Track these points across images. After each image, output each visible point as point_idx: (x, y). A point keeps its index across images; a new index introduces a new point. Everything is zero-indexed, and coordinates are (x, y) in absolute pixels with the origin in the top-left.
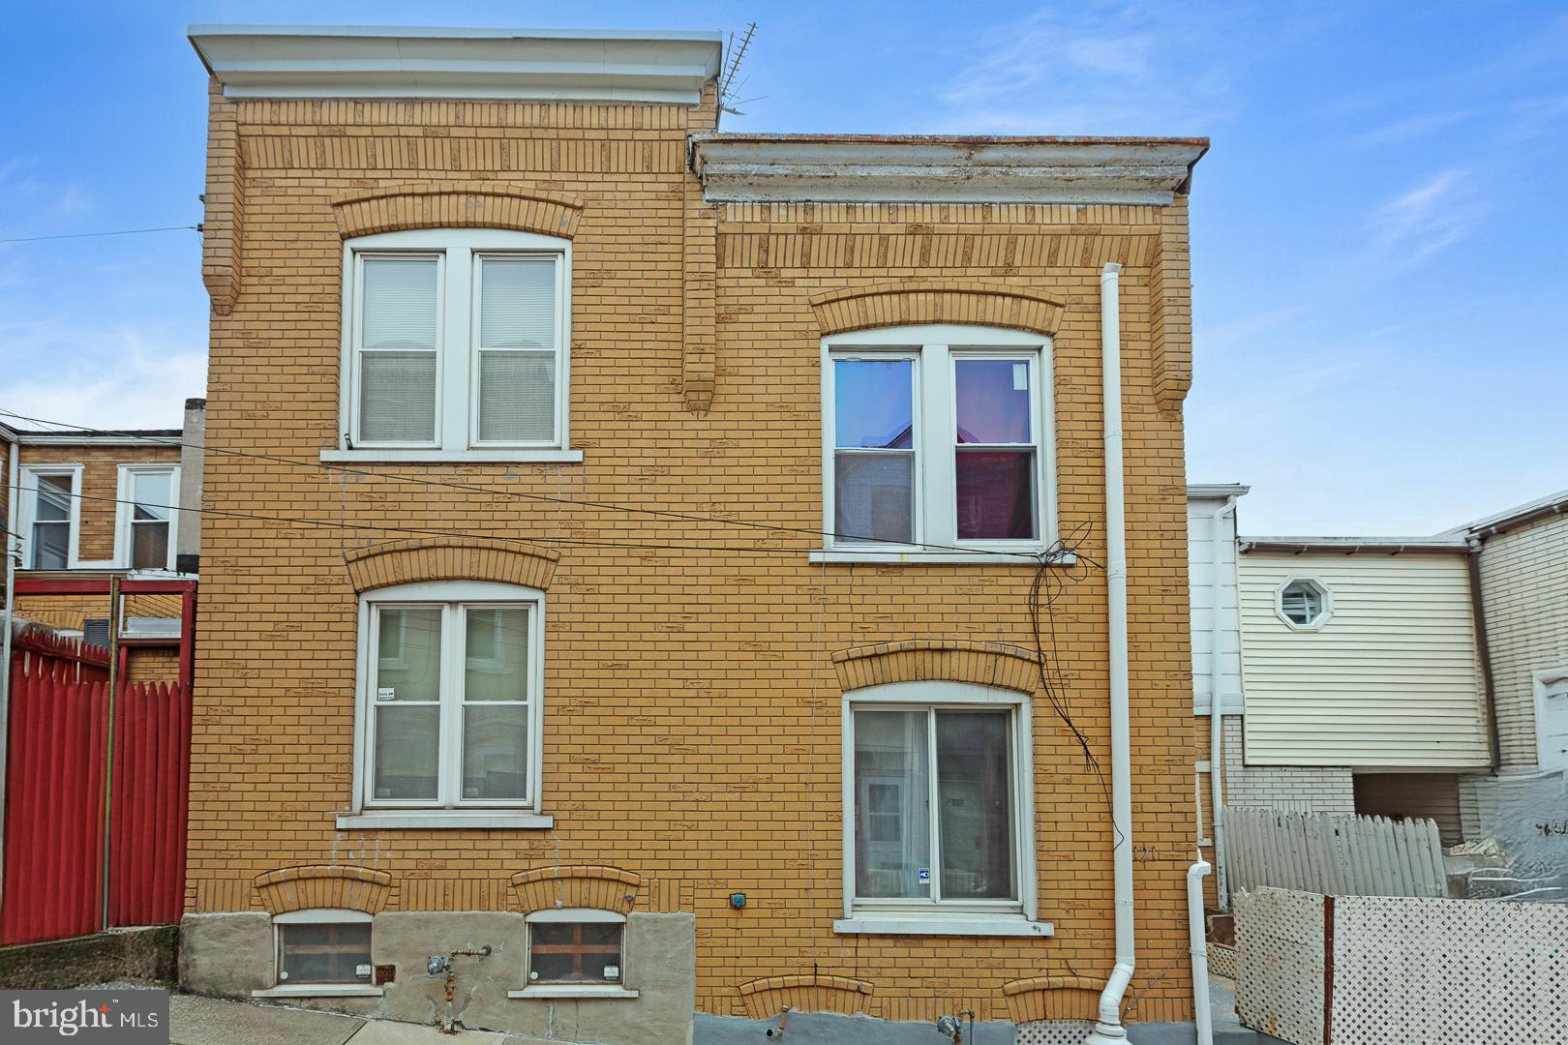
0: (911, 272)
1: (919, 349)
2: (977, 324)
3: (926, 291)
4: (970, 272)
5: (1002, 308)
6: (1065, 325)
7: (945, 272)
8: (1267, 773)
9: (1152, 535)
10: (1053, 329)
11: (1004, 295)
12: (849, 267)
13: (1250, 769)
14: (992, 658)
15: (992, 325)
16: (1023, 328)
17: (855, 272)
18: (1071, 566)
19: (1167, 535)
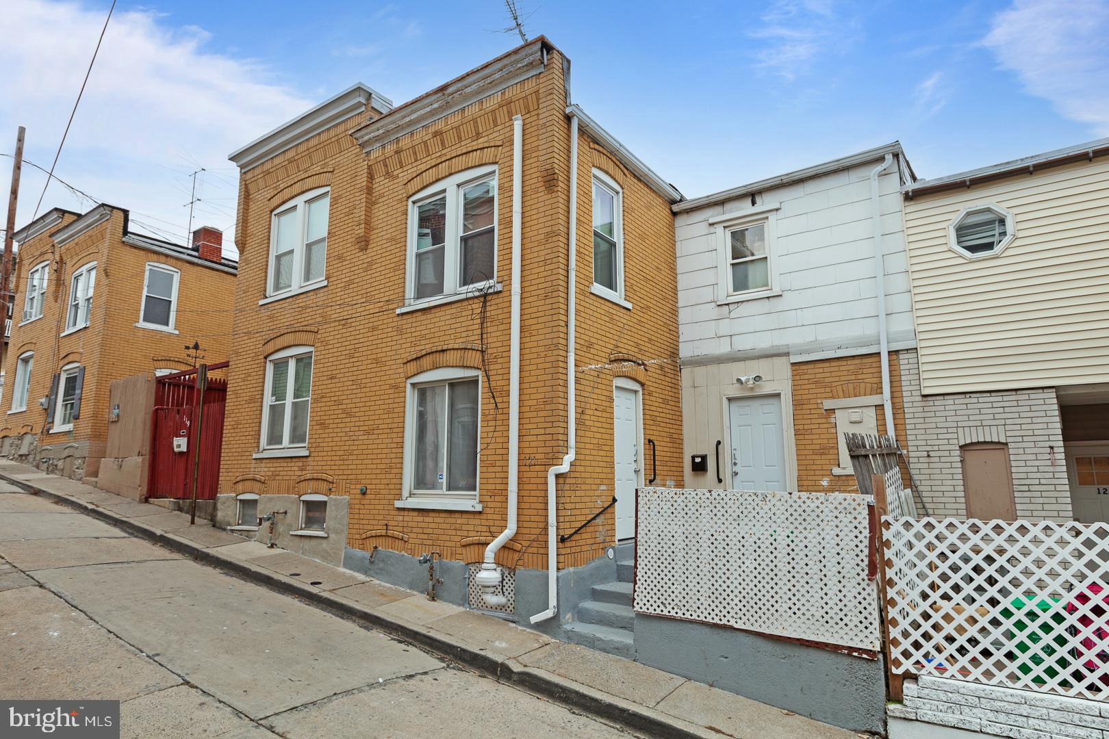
0: (439, 154)
1: (444, 191)
2: (466, 169)
3: (445, 161)
4: (463, 143)
5: (474, 158)
6: (503, 155)
7: (453, 148)
8: (949, 401)
9: (541, 264)
10: (497, 160)
11: (476, 150)
12: (416, 160)
13: (929, 398)
14: (463, 351)
15: (472, 167)
16: (485, 164)
17: (419, 162)
18: (500, 292)
19: (548, 262)
